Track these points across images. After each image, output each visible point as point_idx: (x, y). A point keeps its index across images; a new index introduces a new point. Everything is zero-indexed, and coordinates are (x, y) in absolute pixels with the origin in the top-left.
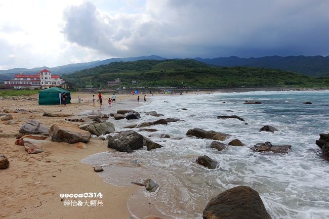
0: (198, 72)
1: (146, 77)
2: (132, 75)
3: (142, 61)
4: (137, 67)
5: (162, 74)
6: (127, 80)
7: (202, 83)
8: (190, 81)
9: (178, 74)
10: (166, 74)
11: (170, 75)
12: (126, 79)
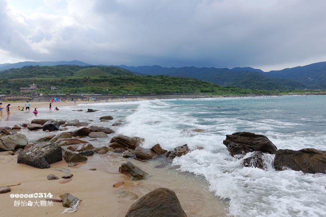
0: (124, 80)
1: (67, 83)
2: (50, 81)
3: (63, 66)
4: (56, 72)
5: (85, 80)
6: (45, 86)
7: (127, 90)
8: (115, 88)
9: (103, 81)
10: (90, 80)
11: (95, 81)
12: (44, 84)
